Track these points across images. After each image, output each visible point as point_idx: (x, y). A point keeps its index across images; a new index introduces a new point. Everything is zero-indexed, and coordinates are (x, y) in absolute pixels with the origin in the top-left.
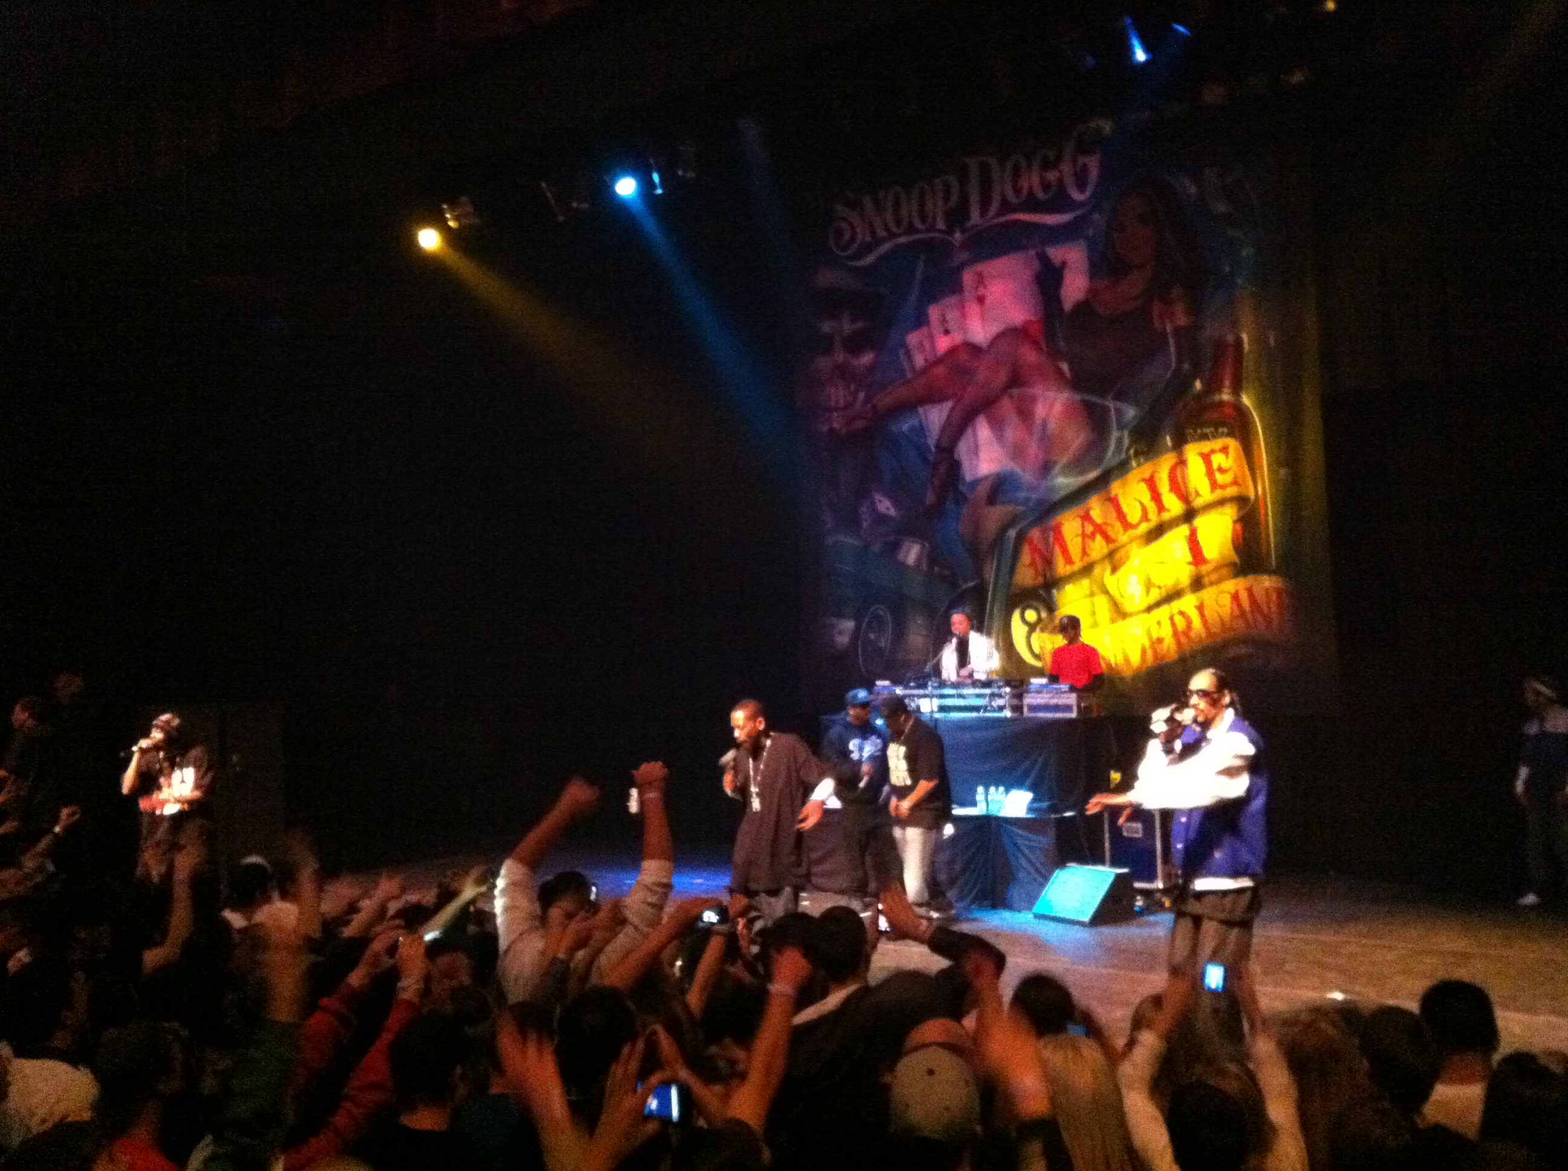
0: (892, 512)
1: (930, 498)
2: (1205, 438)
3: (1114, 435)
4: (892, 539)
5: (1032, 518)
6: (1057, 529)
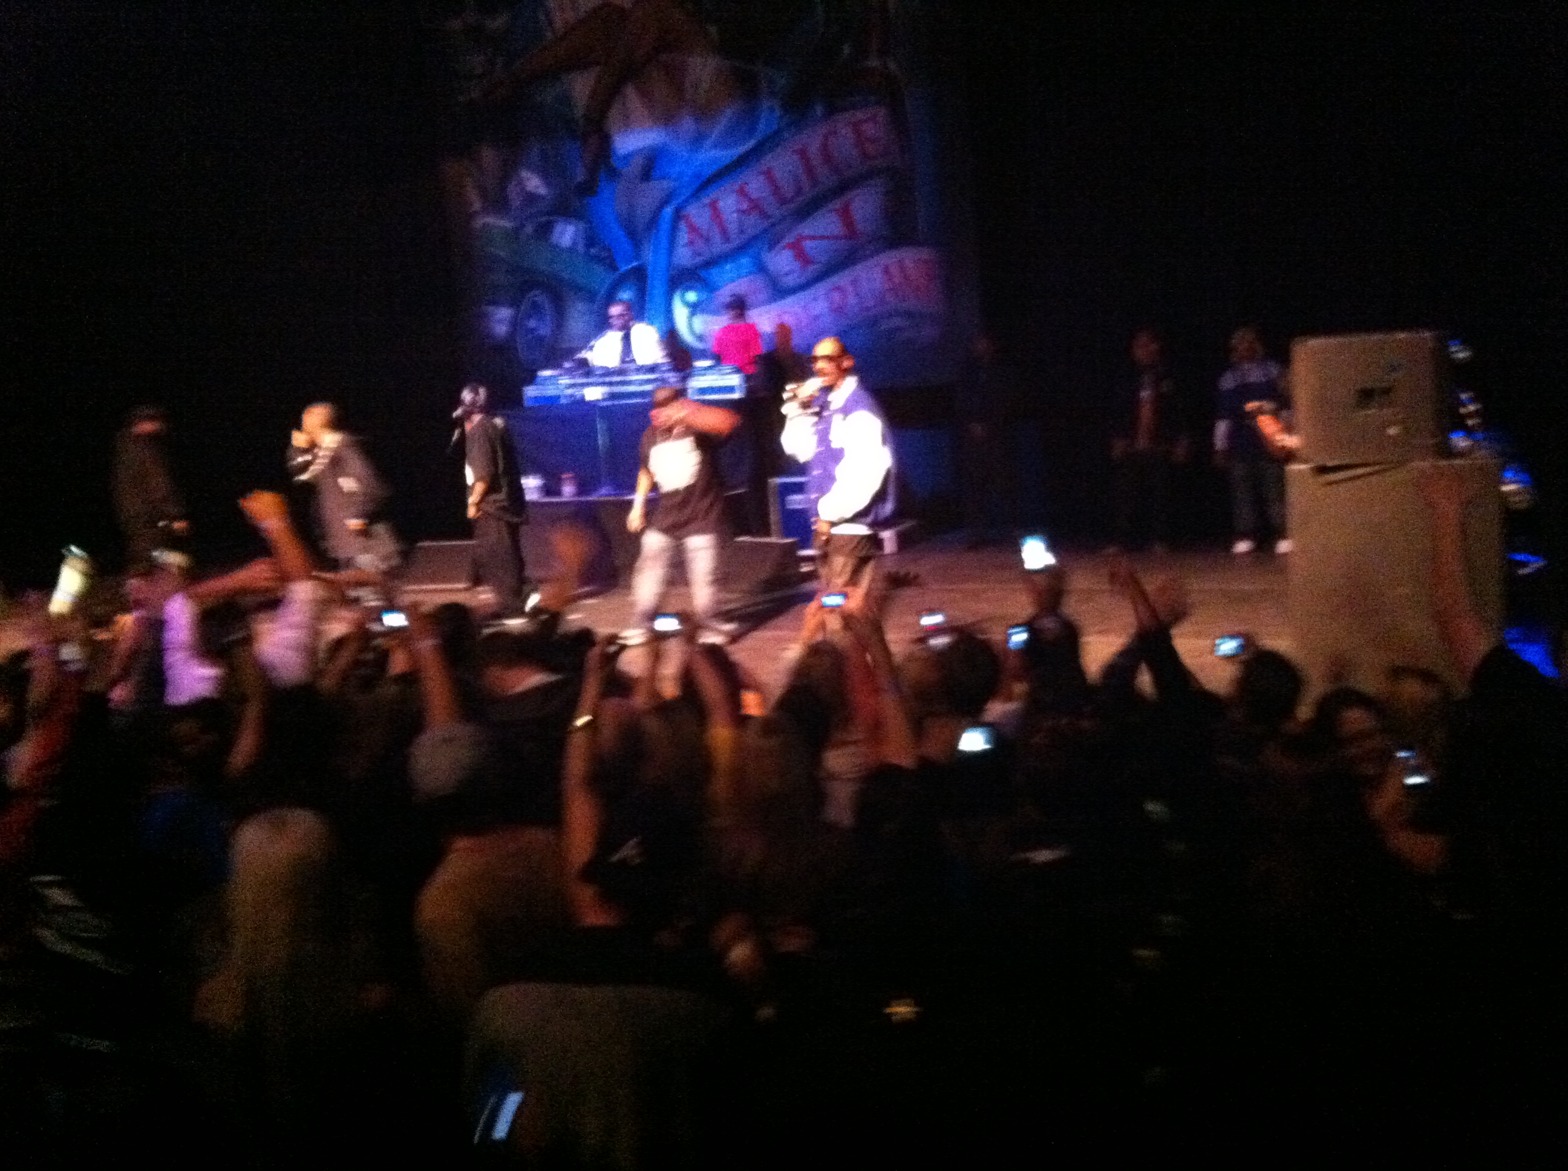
0: (542, 191)
1: (580, 176)
2: (854, 107)
3: (766, 104)
4: (544, 219)
5: (688, 194)
6: (713, 205)
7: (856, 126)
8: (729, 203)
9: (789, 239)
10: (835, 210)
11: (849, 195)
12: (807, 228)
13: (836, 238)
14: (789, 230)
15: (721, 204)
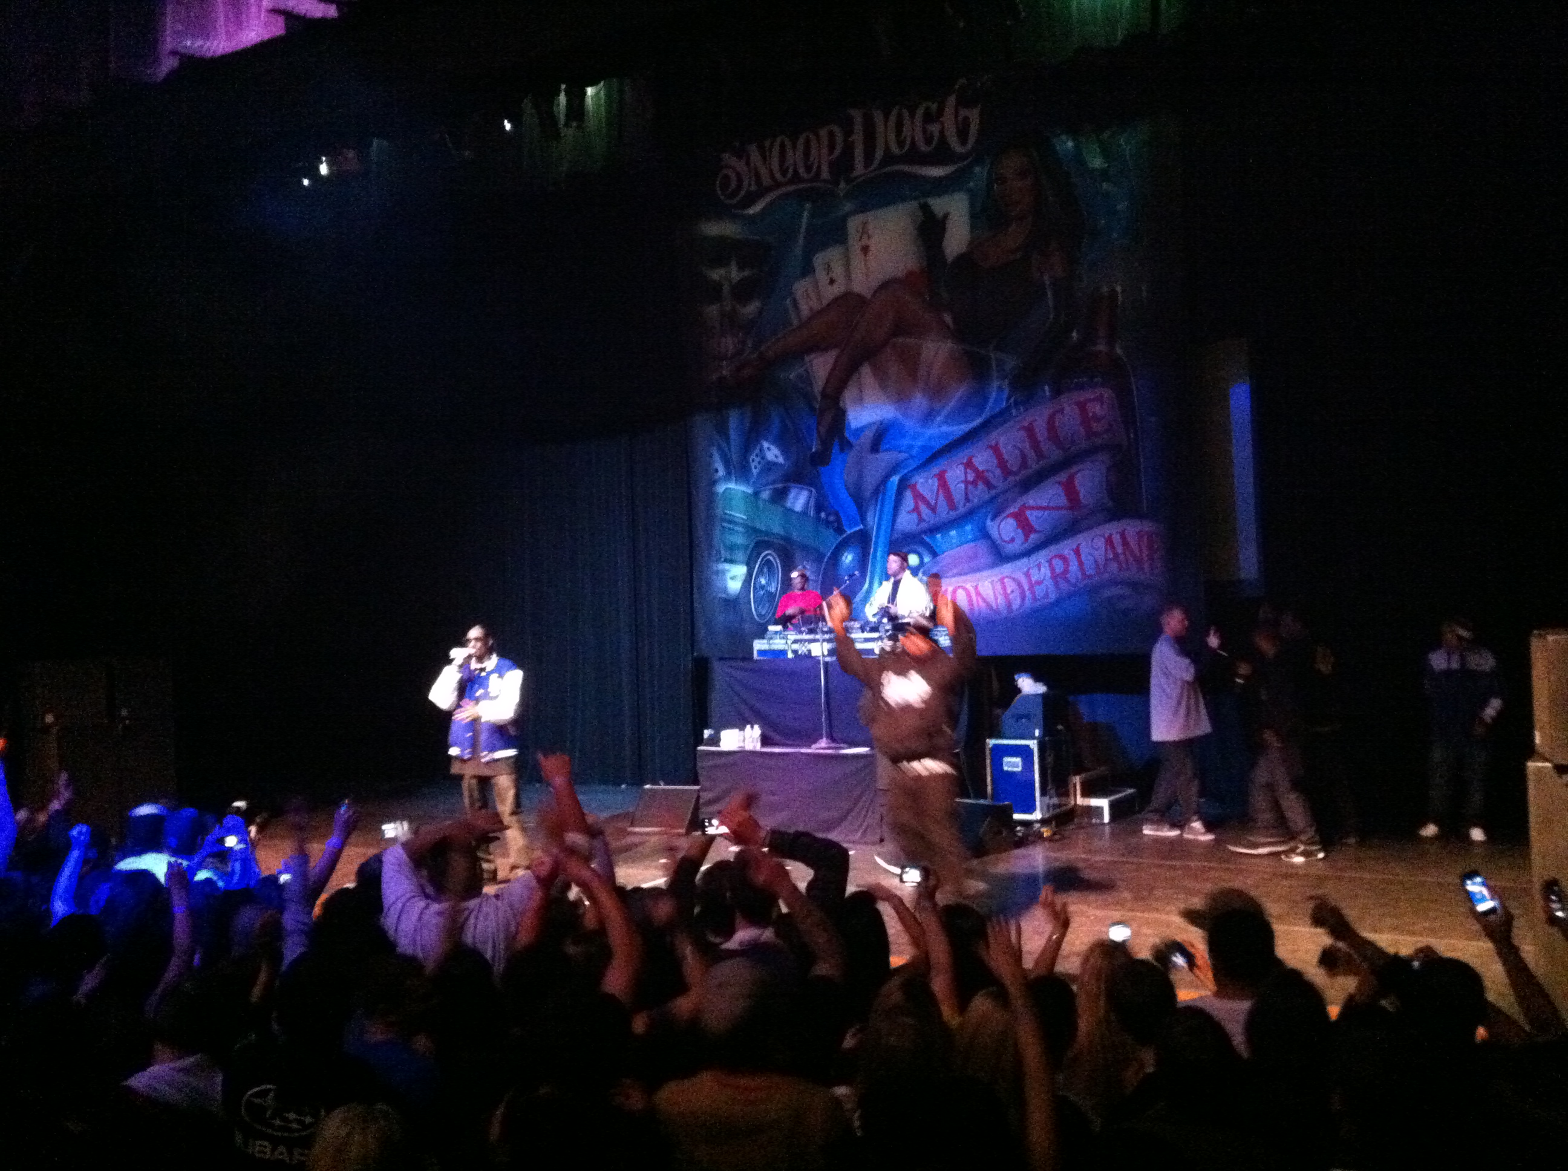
0: (780, 459)
1: (815, 446)
2: (1081, 387)
3: (995, 384)
4: (780, 486)
5: (915, 466)
6: (941, 477)
7: (1082, 406)
8: (956, 474)
9: (1012, 510)
10: (1059, 483)
11: (1075, 469)
12: (1032, 499)
13: (1058, 508)
14: (1014, 500)
15: (948, 475)
